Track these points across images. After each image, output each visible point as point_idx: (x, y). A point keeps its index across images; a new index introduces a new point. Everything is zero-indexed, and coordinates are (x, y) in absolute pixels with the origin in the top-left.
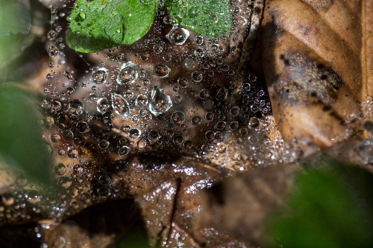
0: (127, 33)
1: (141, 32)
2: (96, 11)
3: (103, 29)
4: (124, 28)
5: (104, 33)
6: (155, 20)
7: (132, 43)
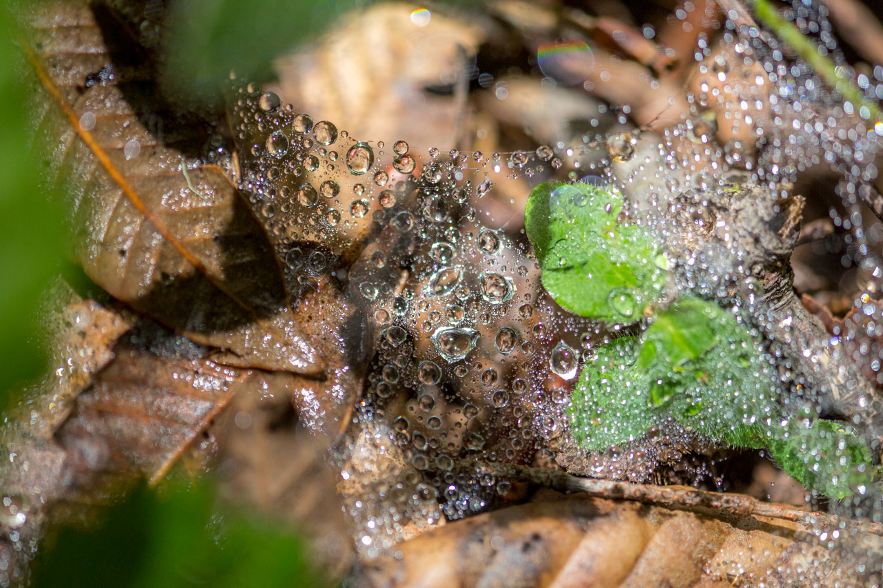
0: (560, 275)
1: (563, 298)
2: (591, 221)
3: (563, 237)
4: (567, 269)
5: (556, 240)
6: (585, 318)
7: (545, 285)
